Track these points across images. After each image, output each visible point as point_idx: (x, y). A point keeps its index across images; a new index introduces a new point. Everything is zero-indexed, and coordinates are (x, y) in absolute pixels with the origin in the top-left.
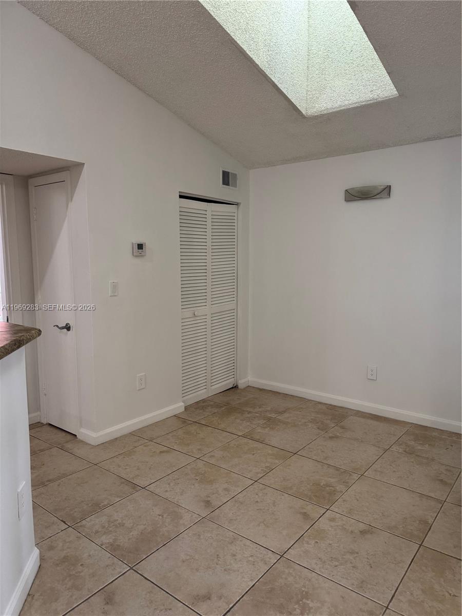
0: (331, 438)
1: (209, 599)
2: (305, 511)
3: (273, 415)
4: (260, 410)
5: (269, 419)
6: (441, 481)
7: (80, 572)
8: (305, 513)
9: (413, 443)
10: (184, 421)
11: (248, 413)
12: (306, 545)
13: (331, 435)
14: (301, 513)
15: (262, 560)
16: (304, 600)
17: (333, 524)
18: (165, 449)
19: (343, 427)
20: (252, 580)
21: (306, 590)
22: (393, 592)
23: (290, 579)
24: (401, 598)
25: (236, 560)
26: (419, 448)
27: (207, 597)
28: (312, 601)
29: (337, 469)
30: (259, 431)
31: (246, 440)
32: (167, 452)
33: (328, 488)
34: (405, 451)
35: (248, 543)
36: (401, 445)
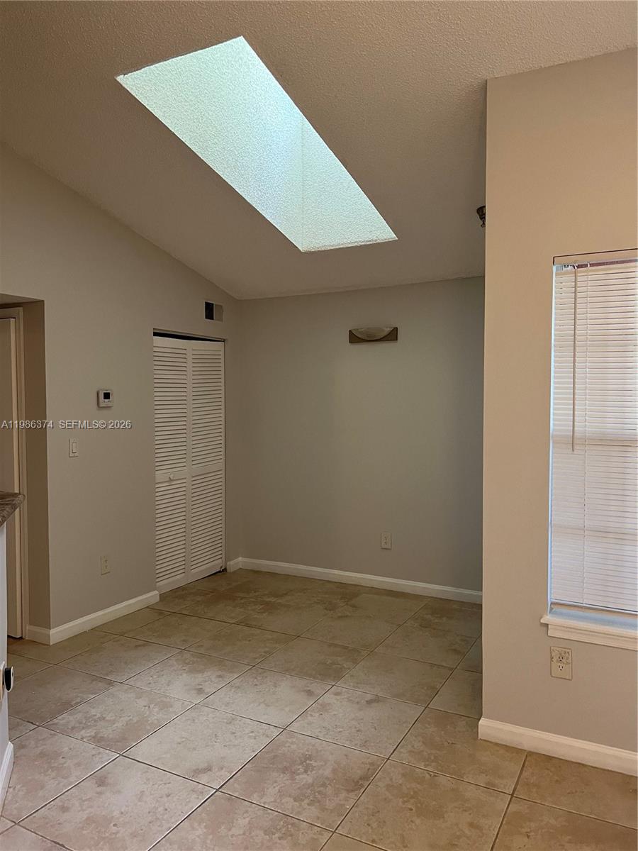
0: (340, 617)
1: (210, 770)
2: (308, 689)
3: (272, 599)
4: (257, 594)
5: (267, 603)
6: (455, 651)
7: (63, 764)
8: (309, 690)
9: (429, 616)
10: (160, 613)
11: (241, 599)
12: (309, 718)
13: (340, 614)
14: (304, 691)
15: (264, 734)
16: (308, 762)
17: (338, 697)
18: (140, 642)
19: (354, 606)
20: (253, 751)
21: (310, 753)
22: (395, 747)
23: (294, 747)
24: (402, 750)
25: (235, 736)
26: (436, 621)
27: (209, 769)
28: (316, 761)
29: (346, 648)
30: (255, 616)
31: (240, 627)
32: (144, 645)
33: (334, 666)
34: (420, 626)
35: (249, 721)
36: (417, 619)
